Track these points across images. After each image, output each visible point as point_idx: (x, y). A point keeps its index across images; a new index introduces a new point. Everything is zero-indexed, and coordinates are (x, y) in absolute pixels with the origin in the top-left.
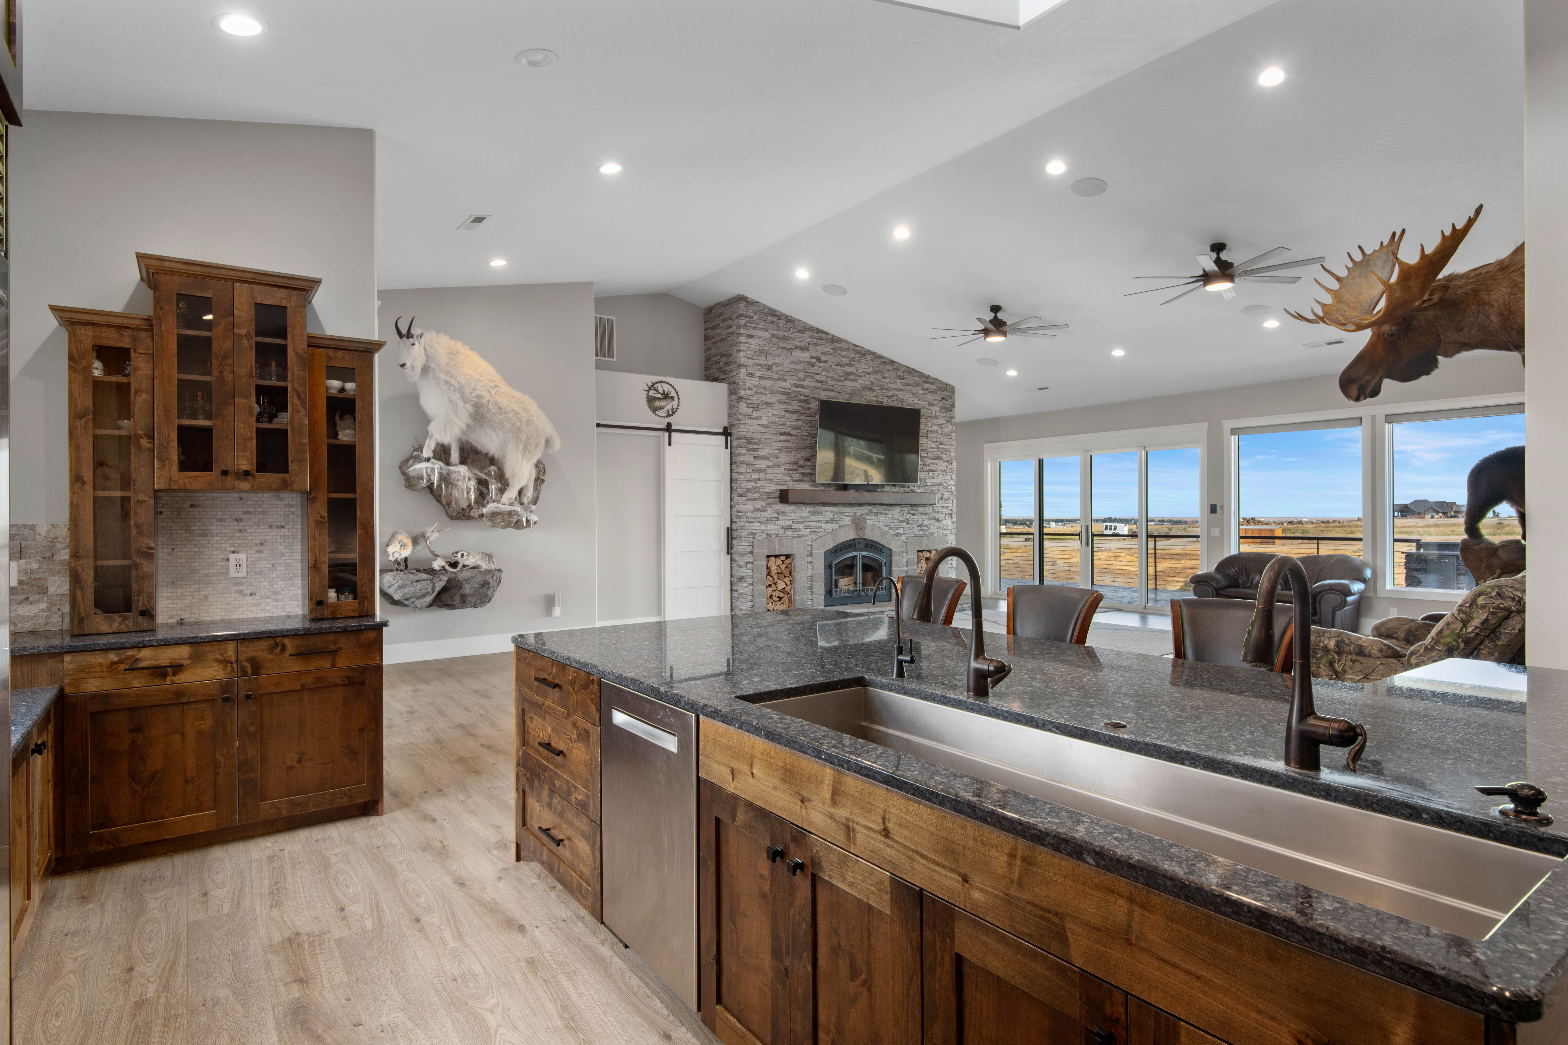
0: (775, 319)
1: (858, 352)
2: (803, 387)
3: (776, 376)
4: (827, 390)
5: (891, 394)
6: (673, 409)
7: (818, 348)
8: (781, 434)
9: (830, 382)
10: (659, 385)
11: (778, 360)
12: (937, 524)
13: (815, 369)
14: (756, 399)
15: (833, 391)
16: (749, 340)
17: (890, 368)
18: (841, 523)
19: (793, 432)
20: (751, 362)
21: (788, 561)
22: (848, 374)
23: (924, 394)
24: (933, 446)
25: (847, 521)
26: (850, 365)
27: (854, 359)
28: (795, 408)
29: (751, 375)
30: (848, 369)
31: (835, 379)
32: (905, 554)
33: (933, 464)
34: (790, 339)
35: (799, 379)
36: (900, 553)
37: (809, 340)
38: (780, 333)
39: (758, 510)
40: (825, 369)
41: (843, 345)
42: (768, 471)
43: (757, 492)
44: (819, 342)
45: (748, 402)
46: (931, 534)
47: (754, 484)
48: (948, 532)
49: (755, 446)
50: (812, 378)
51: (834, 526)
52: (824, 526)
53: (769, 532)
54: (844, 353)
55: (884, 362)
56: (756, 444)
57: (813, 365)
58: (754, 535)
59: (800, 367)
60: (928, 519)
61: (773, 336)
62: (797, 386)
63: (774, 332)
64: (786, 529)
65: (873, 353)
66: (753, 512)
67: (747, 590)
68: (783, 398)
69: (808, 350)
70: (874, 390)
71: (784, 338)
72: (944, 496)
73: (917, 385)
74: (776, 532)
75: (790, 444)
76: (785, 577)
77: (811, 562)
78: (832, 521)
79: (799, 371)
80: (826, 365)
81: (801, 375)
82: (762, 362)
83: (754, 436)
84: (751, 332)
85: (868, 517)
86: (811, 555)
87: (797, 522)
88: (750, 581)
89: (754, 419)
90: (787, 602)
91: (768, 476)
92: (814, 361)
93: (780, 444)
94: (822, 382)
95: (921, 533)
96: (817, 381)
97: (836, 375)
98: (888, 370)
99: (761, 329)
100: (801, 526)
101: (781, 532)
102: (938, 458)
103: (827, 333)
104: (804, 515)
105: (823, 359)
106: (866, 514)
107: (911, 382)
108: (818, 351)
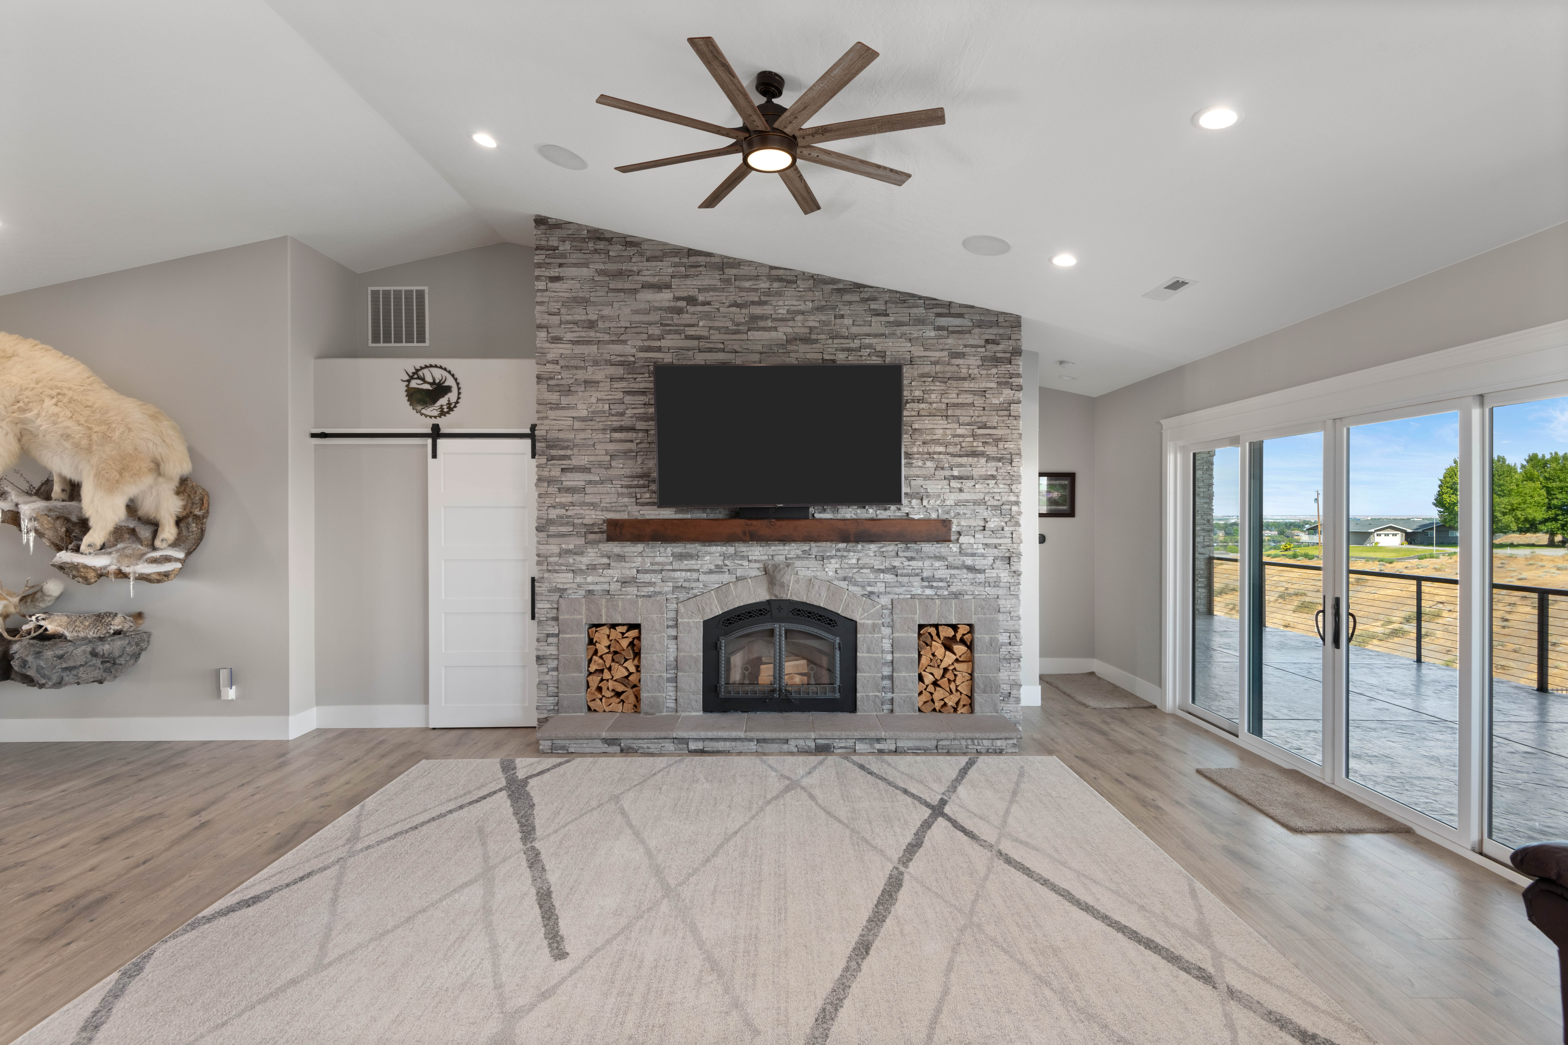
0: (601, 245)
1: (780, 279)
2: (659, 349)
3: (606, 337)
4: (710, 350)
5: (856, 343)
6: (449, 404)
7: (689, 282)
8: (615, 430)
9: (716, 336)
10: (426, 371)
11: (607, 311)
12: (971, 576)
13: (686, 318)
14: (566, 377)
15: (723, 350)
16: (550, 285)
17: (855, 298)
18: (739, 573)
19: (640, 425)
20: (555, 320)
21: (633, 633)
22: (754, 318)
23: (939, 337)
24: (960, 431)
25: (753, 570)
26: (760, 303)
27: (769, 292)
28: (642, 385)
29: (556, 340)
30: (757, 310)
31: (727, 331)
32: (887, 631)
33: (961, 465)
34: (630, 273)
35: (650, 337)
36: (875, 628)
37: (670, 270)
38: (612, 267)
39: (568, 552)
40: (707, 316)
41: (744, 271)
42: (588, 490)
43: (567, 524)
44: (692, 271)
45: (551, 382)
46: (956, 595)
47: (562, 512)
48: (1001, 592)
49: (562, 452)
50: (677, 332)
51: (726, 578)
52: (702, 577)
53: (591, 587)
54: (747, 284)
55: (839, 290)
56: (567, 448)
57: (679, 311)
58: (562, 592)
59: (654, 317)
60: (948, 567)
61: (600, 272)
62: (649, 349)
63: (602, 267)
64: (625, 582)
65: (812, 277)
66: (560, 555)
67: (548, 678)
68: (619, 371)
69: (668, 286)
70: (816, 341)
71: (619, 274)
72: (991, 525)
73: (920, 322)
74: (606, 587)
75: (632, 446)
76: (626, 660)
77: (676, 638)
78: (719, 570)
79: (650, 324)
80: (706, 308)
81: (655, 331)
82: (577, 317)
83: (561, 435)
84: (555, 272)
85: (798, 563)
86: (676, 626)
87: (647, 572)
88: (553, 664)
89: (563, 408)
90: (632, 699)
91: (588, 499)
92: (682, 304)
93: (612, 447)
94: (698, 338)
95: (929, 592)
96: (688, 337)
97: (729, 324)
98: (850, 303)
99: (575, 265)
100: (655, 578)
101: (615, 587)
102: (974, 454)
103: (710, 255)
104: (658, 559)
105: (701, 298)
106: (798, 557)
107: (906, 319)
108: (689, 287)
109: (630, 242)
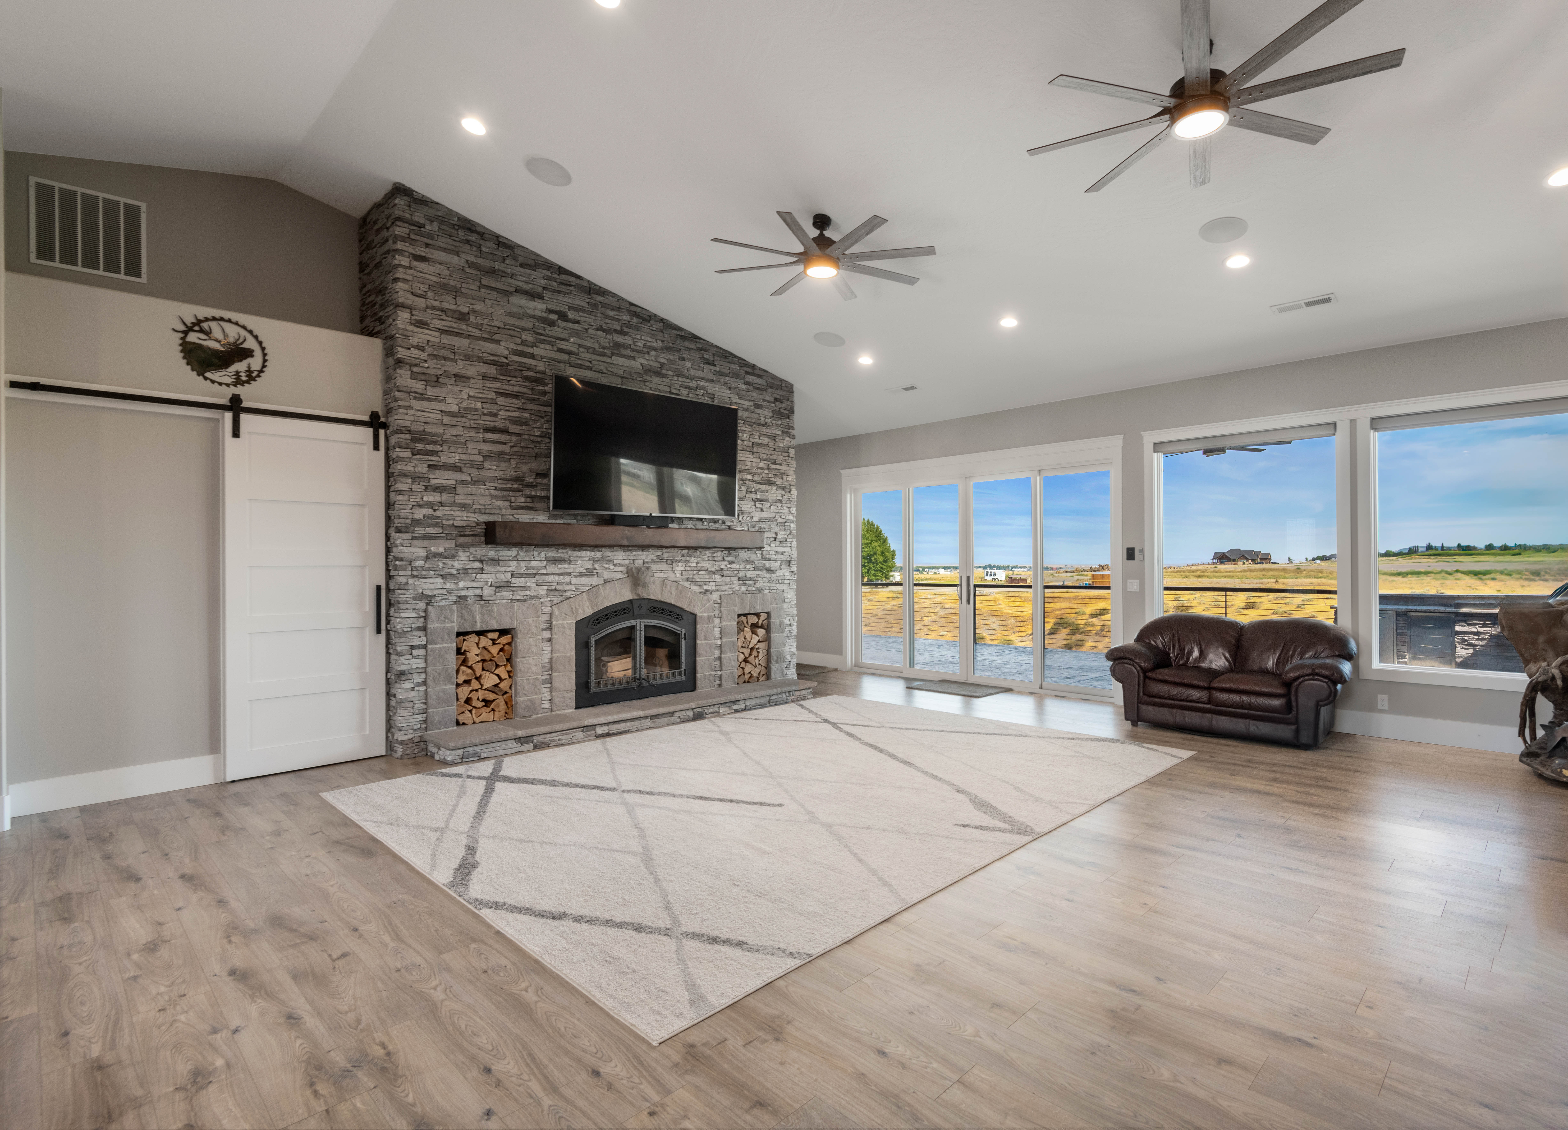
0: (473, 237)
1: (636, 315)
2: (532, 356)
3: (478, 333)
4: (580, 366)
5: (693, 384)
6: (249, 371)
7: (560, 297)
8: (487, 430)
9: (584, 355)
10: (214, 325)
11: (479, 306)
12: (768, 575)
13: (557, 331)
14: (433, 367)
15: (591, 369)
16: (415, 263)
17: (693, 346)
18: (606, 576)
19: (513, 428)
20: (420, 303)
21: (505, 640)
22: (618, 345)
23: (748, 390)
24: (761, 465)
25: (617, 573)
26: (621, 333)
27: (628, 325)
28: (516, 389)
29: (422, 324)
30: (619, 339)
31: (594, 351)
32: (717, 621)
33: (762, 491)
34: (504, 274)
35: (524, 343)
36: (709, 619)
37: (543, 282)
38: (485, 263)
39: (438, 555)
40: (576, 334)
41: (608, 300)
42: (460, 489)
43: (436, 525)
44: (563, 288)
45: (415, 369)
46: (760, 591)
47: (429, 512)
48: (785, 587)
49: (429, 447)
50: (549, 343)
51: (594, 580)
52: (574, 581)
53: (463, 593)
54: (612, 313)
55: (681, 336)
56: (434, 443)
57: (552, 324)
58: (429, 599)
59: (528, 323)
60: (755, 569)
61: (471, 265)
62: (522, 354)
63: (472, 259)
64: (498, 587)
65: (662, 320)
66: (427, 559)
67: (413, 694)
68: (492, 370)
69: (541, 297)
70: (665, 376)
71: (492, 272)
72: (779, 537)
73: (736, 376)
74: (478, 592)
76: (497, 666)
77: (550, 640)
78: (589, 573)
79: (524, 329)
80: (576, 327)
81: (528, 337)
82: (446, 305)
83: (428, 429)
84: (421, 251)
85: (654, 567)
86: (550, 628)
87: (521, 576)
88: (421, 678)
89: (429, 400)
90: (503, 706)
91: (459, 499)
92: (554, 317)
93: (485, 447)
94: (569, 353)
95: (744, 588)
96: (560, 350)
97: (596, 346)
98: (689, 349)
99: (444, 250)
100: (531, 582)
101: (487, 592)
102: (769, 483)
103: (579, 277)
104: (534, 563)
105: (571, 315)
106: (653, 561)
107: (727, 371)
108: (561, 303)
109: (501, 242)
